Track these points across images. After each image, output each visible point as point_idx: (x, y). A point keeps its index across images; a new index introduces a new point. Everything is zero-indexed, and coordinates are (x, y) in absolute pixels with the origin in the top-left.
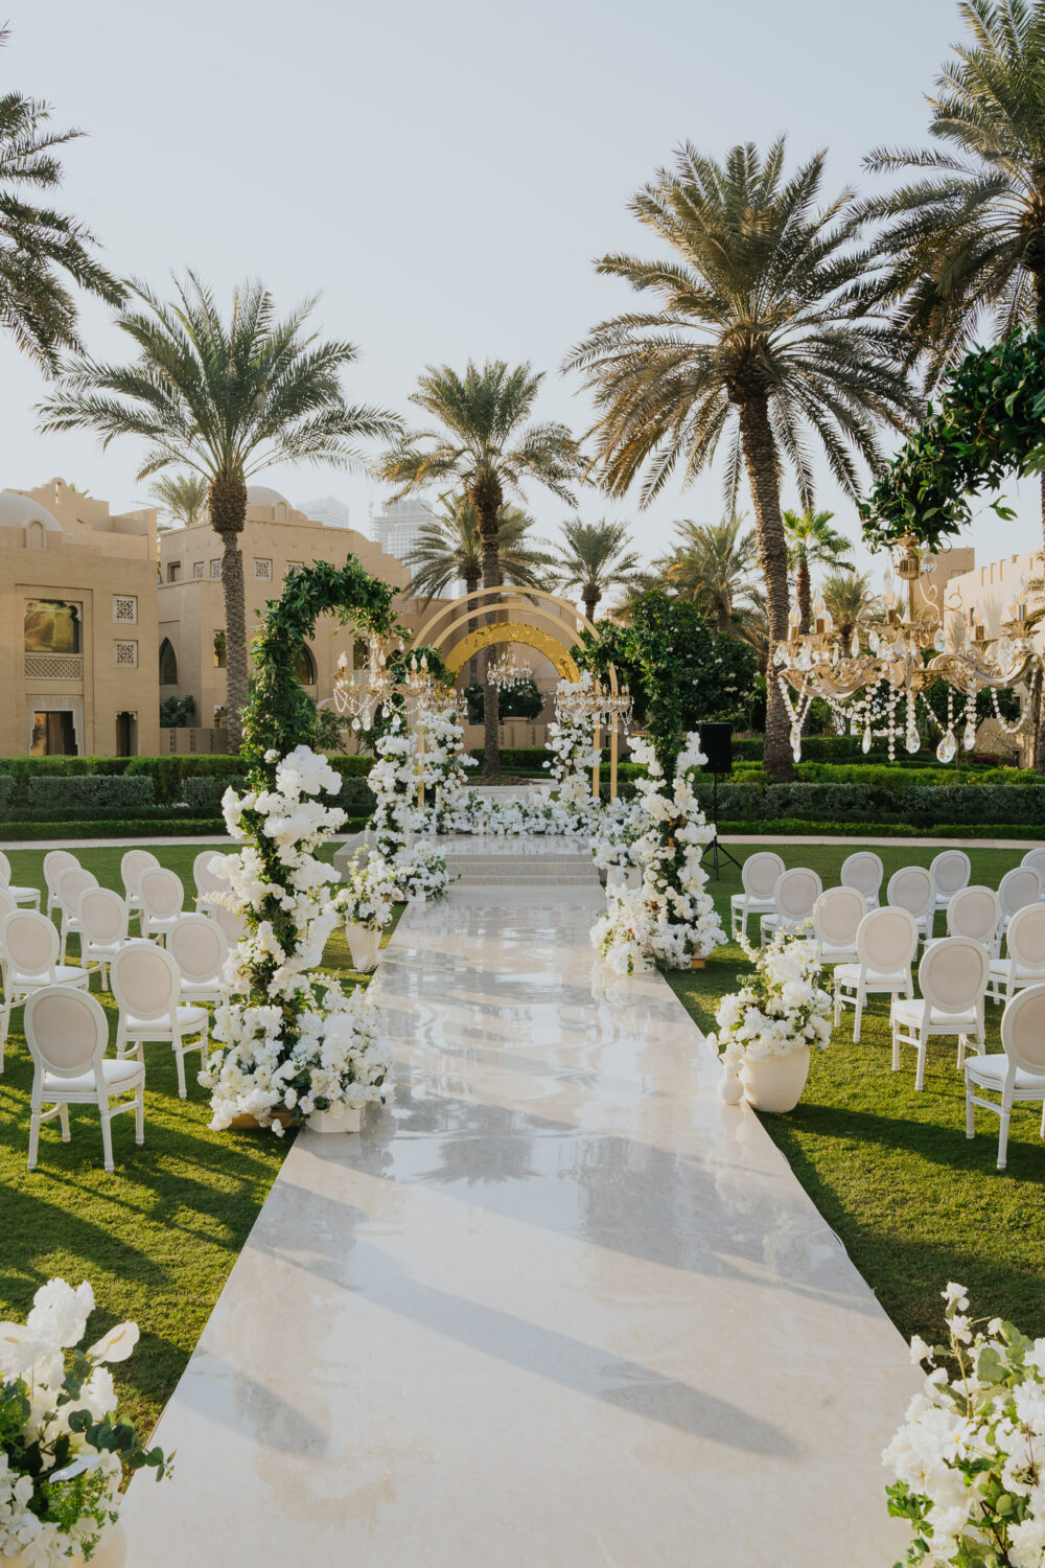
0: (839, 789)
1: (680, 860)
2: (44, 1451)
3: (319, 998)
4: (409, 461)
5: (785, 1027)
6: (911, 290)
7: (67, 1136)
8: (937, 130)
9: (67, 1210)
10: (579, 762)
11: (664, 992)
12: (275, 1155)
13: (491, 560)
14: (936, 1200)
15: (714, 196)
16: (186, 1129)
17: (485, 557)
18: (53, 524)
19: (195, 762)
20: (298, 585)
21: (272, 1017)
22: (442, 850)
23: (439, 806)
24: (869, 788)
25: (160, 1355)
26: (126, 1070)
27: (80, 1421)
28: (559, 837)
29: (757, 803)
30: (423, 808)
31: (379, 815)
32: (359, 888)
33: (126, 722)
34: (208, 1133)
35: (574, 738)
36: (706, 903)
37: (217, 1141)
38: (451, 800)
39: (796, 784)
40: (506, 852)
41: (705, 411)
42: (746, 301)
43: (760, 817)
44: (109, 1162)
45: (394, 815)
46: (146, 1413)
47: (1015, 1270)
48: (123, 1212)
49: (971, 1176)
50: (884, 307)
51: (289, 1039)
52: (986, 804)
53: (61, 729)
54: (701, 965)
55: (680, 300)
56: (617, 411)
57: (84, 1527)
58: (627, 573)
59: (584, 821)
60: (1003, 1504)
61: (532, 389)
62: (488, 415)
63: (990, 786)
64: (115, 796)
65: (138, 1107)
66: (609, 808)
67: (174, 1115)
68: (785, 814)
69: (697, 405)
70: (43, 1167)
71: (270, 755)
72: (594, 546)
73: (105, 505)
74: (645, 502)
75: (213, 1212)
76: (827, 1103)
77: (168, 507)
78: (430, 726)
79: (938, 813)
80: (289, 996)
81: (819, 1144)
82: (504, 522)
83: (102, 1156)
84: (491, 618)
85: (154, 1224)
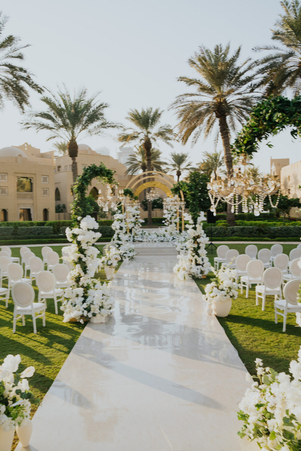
0: (248, 228)
1: (199, 248)
2: (9, 400)
3: (94, 286)
4: (125, 136)
5: (224, 293)
6: (268, 84)
7: (24, 324)
8: (274, 38)
9: (23, 344)
10: (173, 221)
11: (194, 285)
12: (81, 329)
13: (149, 164)
14: (265, 340)
15: (210, 59)
16: (57, 322)
17: (147, 163)
18: (25, 156)
19: (64, 222)
20: (86, 171)
21: (81, 291)
22: (133, 246)
23: (133, 234)
24: (257, 227)
25: (46, 381)
26: (41, 306)
27: (18, 392)
28: (167, 242)
29: (225, 232)
30: (129, 234)
31: (115, 236)
32: (108, 256)
33: (46, 211)
34: (63, 323)
35: (171, 214)
36: (206, 259)
37: (65, 325)
38: (137, 232)
39: (236, 227)
40: (152, 247)
41: (209, 121)
42: (220, 89)
43: (226, 236)
44: (35, 331)
45: (119, 236)
46: (41, 396)
47: (285, 358)
48: (38, 344)
49: (275, 334)
50: (260, 90)
51: (85, 297)
52: (291, 232)
53: (28, 213)
54: (205, 277)
55: (201, 89)
56: (183, 121)
57: (19, 419)
58: (189, 167)
59: (174, 238)
60: (267, 415)
61: (160, 114)
62: (148, 122)
63: (292, 226)
64: (42, 232)
65: (44, 316)
66: (182, 234)
67: (54, 319)
68: (233, 235)
69: (207, 119)
70: (17, 332)
71: (79, 218)
72: (179, 160)
73: (39, 150)
74: (192, 146)
75: (63, 344)
76: (237, 314)
77: (58, 150)
78: (130, 211)
79: (277, 234)
80: (85, 285)
81: (233, 325)
82: (153, 153)
83: (33, 329)
84: (149, 180)
85: (47, 347)
